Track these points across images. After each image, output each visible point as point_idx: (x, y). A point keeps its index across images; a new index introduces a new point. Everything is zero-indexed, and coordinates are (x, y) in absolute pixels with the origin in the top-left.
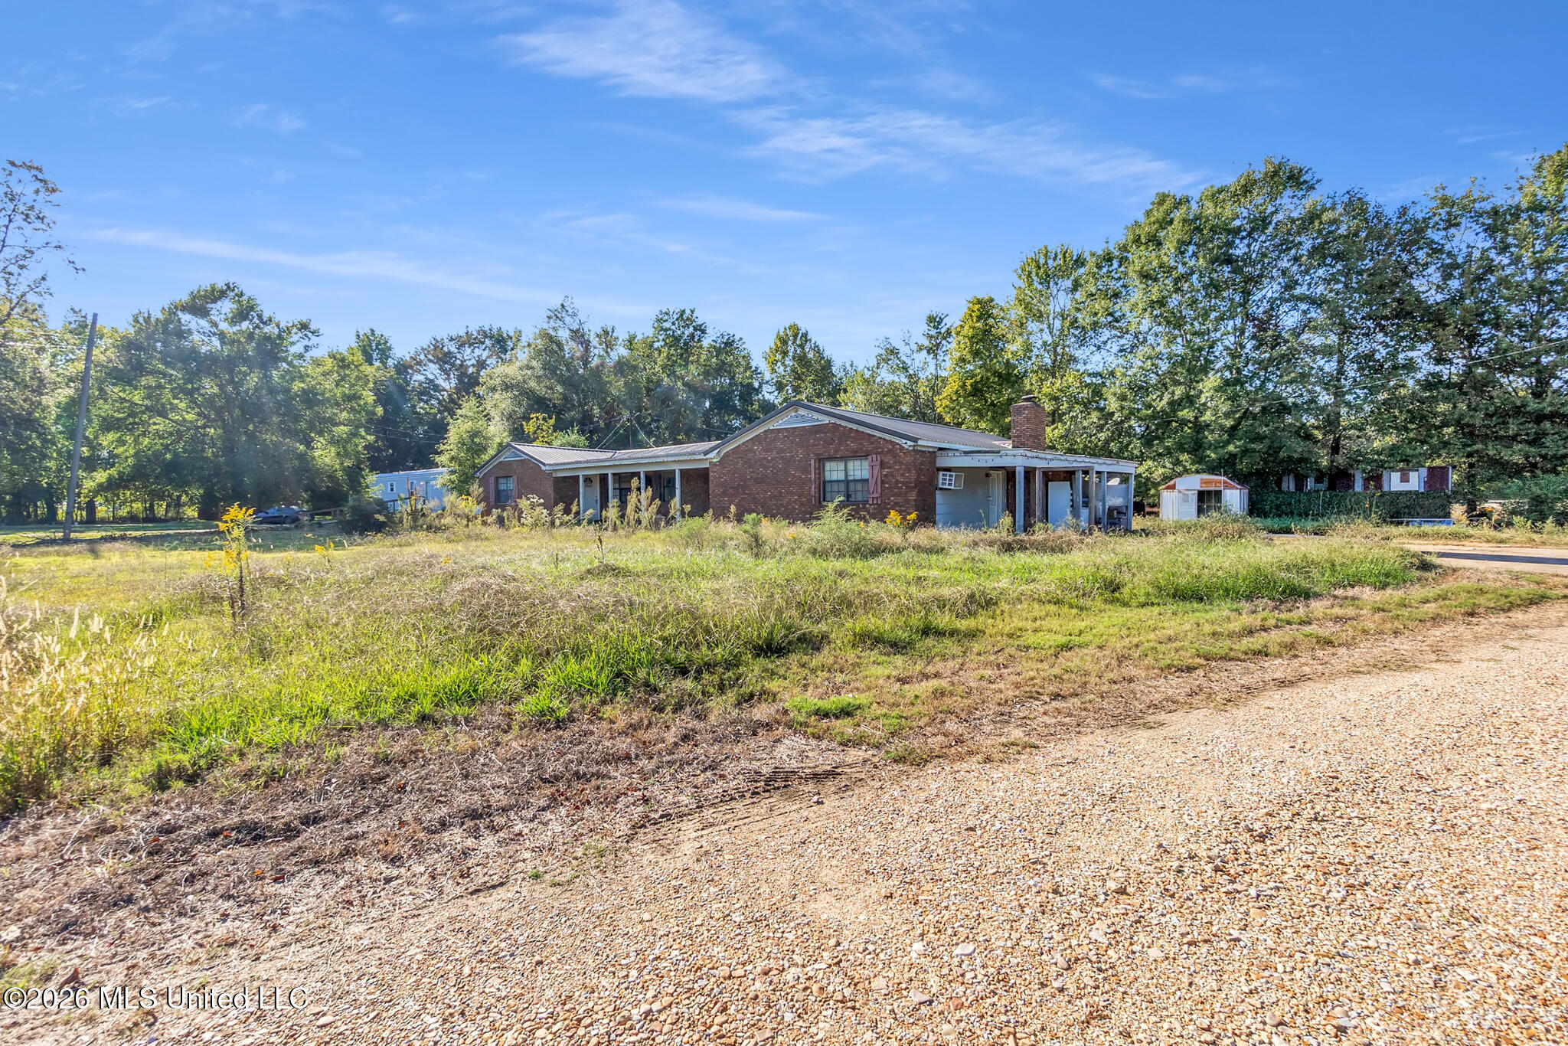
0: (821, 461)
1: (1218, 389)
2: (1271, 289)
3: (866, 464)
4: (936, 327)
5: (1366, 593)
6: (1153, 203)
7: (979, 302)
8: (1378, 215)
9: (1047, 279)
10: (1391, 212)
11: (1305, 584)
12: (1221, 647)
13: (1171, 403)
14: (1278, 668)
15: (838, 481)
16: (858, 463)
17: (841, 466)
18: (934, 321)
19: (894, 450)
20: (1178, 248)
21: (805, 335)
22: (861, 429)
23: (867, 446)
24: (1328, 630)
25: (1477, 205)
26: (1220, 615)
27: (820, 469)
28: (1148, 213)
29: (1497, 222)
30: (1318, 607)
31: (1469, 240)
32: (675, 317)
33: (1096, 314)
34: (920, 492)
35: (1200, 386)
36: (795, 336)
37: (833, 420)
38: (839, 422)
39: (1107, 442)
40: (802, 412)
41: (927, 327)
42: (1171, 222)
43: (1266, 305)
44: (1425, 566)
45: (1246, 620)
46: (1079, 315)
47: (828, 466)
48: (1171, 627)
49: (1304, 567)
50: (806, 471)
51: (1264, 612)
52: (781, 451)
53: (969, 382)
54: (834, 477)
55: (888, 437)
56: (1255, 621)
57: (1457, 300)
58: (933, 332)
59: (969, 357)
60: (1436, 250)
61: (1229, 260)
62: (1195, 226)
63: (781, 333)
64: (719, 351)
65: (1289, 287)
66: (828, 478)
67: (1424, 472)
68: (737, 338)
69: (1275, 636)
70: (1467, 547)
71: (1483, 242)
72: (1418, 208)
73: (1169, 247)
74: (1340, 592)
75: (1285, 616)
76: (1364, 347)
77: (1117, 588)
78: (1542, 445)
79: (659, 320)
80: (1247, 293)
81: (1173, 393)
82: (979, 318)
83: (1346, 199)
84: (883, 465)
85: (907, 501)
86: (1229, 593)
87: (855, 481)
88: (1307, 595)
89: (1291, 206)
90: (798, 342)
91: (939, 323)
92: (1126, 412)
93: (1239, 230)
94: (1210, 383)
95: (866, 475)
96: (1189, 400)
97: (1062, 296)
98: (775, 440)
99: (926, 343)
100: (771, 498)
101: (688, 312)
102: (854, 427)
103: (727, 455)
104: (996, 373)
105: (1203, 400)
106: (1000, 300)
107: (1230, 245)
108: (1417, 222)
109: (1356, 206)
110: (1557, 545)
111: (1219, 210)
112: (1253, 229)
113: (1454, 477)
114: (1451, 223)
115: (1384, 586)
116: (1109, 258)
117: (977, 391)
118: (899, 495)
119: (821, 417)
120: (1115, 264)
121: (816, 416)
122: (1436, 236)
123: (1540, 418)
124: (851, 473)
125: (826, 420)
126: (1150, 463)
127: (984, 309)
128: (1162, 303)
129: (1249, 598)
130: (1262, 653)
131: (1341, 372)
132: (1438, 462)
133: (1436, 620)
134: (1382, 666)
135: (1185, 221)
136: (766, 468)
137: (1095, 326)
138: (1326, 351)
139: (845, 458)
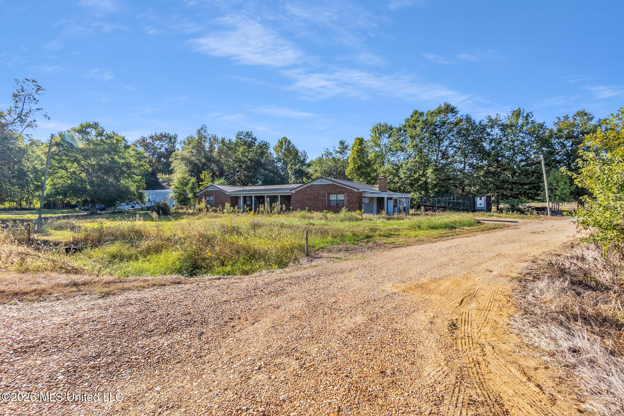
0: (329, 194)
1: (432, 173)
2: (446, 143)
3: (343, 195)
4: (342, 145)
5: (466, 228)
6: (413, 113)
7: (359, 139)
8: (474, 123)
9: (380, 134)
10: (477, 122)
11: (455, 226)
12: (442, 235)
13: (419, 176)
14: (451, 237)
15: (334, 200)
16: (340, 195)
17: (335, 195)
18: (342, 143)
19: (352, 192)
20: (421, 130)
21: (290, 141)
22: (342, 186)
23: (343, 190)
24: (459, 233)
25: (498, 122)
26: (440, 231)
27: (329, 197)
28: (412, 116)
29: (504, 128)
30: (457, 230)
31: (496, 132)
32: (245, 134)
33: (397, 147)
34: (359, 204)
35: (427, 171)
36: (286, 141)
37: (333, 183)
38: (335, 183)
39: (400, 187)
40: (323, 180)
41: (339, 145)
42: (419, 121)
43: (444, 148)
44: (479, 222)
45: (445, 232)
46: (392, 147)
47: (331, 196)
48: (433, 233)
49: (455, 222)
50: (324, 197)
51: (447, 231)
52: (316, 191)
53: (356, 165)
54: (333, 199)
55: (350, 188)
56: (447, 232)
57: (493, 148)
58: (342, 147)
59: (356, 157)
60: (488, 134)
61: (435, 134)
62: (425, 122)
63: (280, 140)
64: (261, 147)
65: (451, 143)
66: (331, 199)
67: (485, 197)
68: (268, 143)
69: (450, 234)
70: (492, 218)
71: (500, 133)
72: (484, 122)
73: (418, 129)
74: (461, 228)
75: (451, 231)
76: (471, 161)
77: (420, 227)
78: (513, 191)
79: (238, 135)
80: (439, 144)
81: (419, 173)
82: (359, 144)
83: (466, 117)
84: (348, 196)
85: (356, 206)
86: (441, 228)
87: (339, 200)
88: (455, 228)
89: (451, 118)
90: (287, 144)
91: (344, 144)
92: (406, 178)
93: (437, 125)
94: (430, 171)
95: (343, 199)
96: (424, 175)
97: (385, 139)
98: (314, 187)
99: (339, 150)
100: (313, 204)
101: (250, 133)
102: (340, 185)
103: (298, 191)
104: (365, 163)
105: (428, 175)
106: (365, 139)
107: (436, 129)
108: (484, 125)
109: (468, 119)
110: (511, 218)
111: (432, 119)
112: (442, 125)
113: (493, 199)
114: (492, 127)
115: (470, 226)
116: (400, 130)
117: (359, 168)
118: (353, 204)
119: (329, 182)
120: (402, 132)
121: (328, 181)
122: (489, 130)
123: (513, 183)
124: (338, 198)
125: (331, 183)
126: (413, 193)
127: (361, 141)
128: (417, 146)
129: (445, 228)
130: (448, 236)
131: (464, 167)
132: (489, 194)
133: (476, 231)
134: (466, 237)
135: (423, 121)
136: (311, 195)
137: (397, 150)
138: (461, 162)
139: (337, 194)
